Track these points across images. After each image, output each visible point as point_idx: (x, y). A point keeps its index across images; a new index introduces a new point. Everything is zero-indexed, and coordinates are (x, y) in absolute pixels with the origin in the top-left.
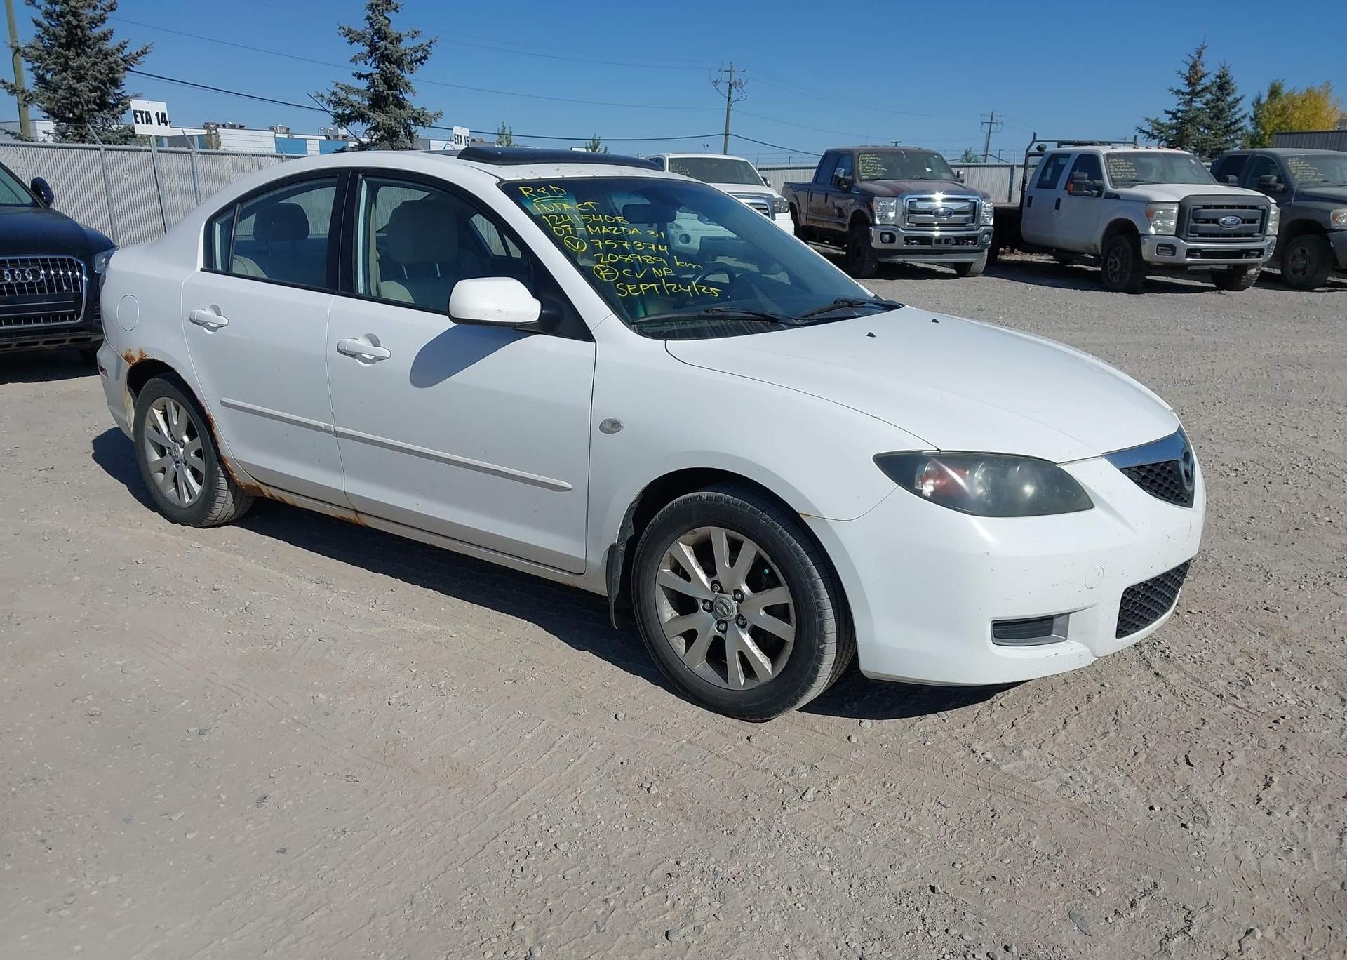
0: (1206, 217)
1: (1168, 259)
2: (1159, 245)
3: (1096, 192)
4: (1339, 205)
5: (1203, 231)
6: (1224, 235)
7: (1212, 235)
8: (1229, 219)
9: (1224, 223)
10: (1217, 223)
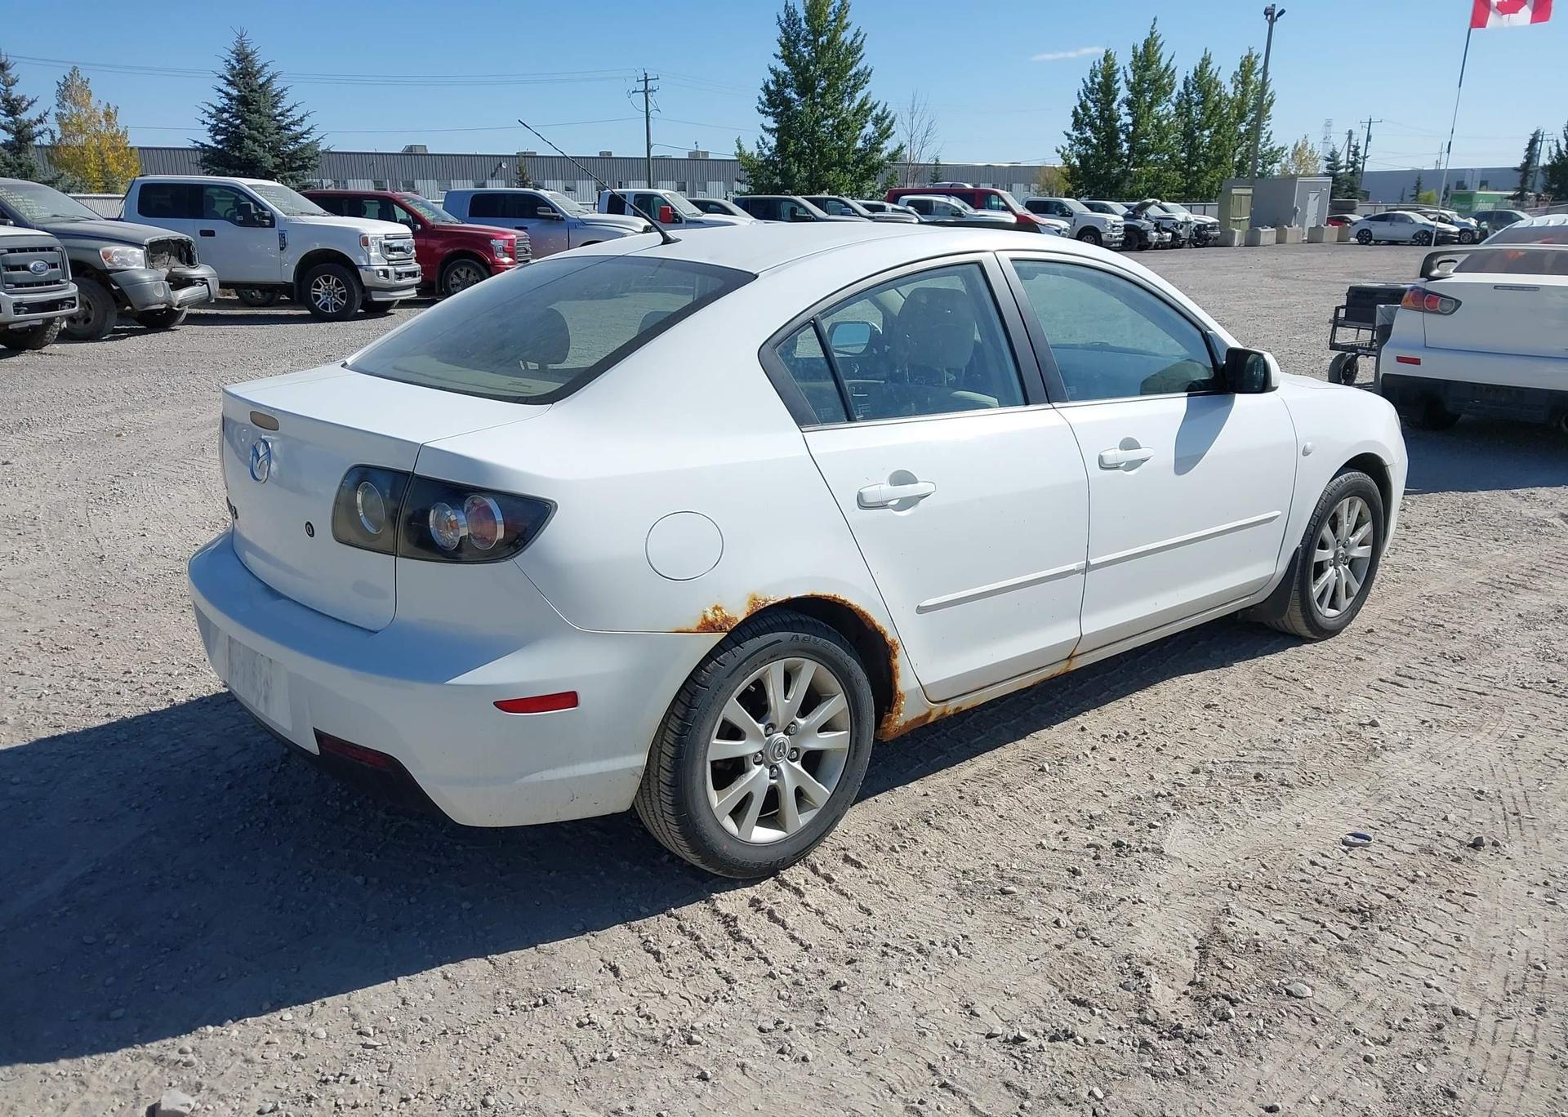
4: (105, 243)
6: (39, 284)
8: (37, 264)
9: (34, 268)
10: (28, 269)
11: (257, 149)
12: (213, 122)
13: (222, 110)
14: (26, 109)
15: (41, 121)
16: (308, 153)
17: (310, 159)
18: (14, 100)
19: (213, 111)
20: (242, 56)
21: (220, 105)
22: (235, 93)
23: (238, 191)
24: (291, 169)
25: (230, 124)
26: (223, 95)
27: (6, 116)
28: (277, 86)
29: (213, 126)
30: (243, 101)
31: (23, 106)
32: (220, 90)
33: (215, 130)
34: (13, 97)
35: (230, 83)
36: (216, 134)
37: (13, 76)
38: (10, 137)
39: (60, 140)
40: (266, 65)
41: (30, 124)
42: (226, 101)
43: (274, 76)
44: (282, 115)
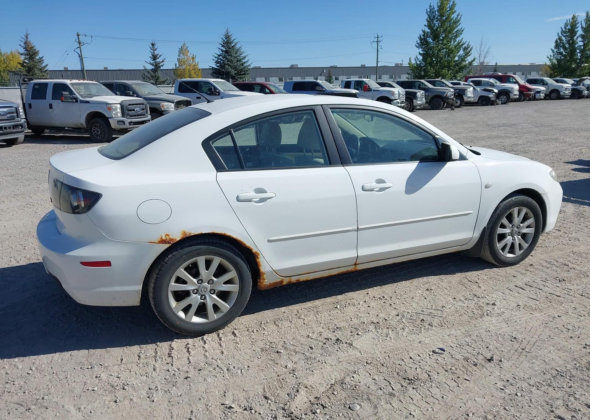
0: (131, 109)
1: (123, 127)
2: (118, 121)
3: (74, 100)
4: (162, 102)
5: (131, 115)
6: (138, 116)
7: (134, 116)
8: (138, 109)
9: (136, 111)
10: (135, 111)
11: (229, 68)
12: (216, 59)
13: (219, 56)
14: (159, 58)
15: (163, 62)
16: (246, 69)
17: (247, 71)
18: (155, 55)
19: (217, 56)
20: (227, 37)
21: (219, 54)
22: (224, 49)
23: (209, 83)
24: (241, 75)
25: (221, 60)
26: (220, 50)
27: (153, 60)
28: (238, 46)
29: (216, 61)
30: (226, 52)
31: (158, 57)
32: (219, 49)
33: (217, 62)
34: (155, 54)
35: (223, 46)
36: (217, 64)
37: (156, 48)
38: (153, 67)
39: (178, 67)
40: (235, 39)
41: (159, 63)
42: (221, 52)
43: (237, 43)
44: (239, 56)
